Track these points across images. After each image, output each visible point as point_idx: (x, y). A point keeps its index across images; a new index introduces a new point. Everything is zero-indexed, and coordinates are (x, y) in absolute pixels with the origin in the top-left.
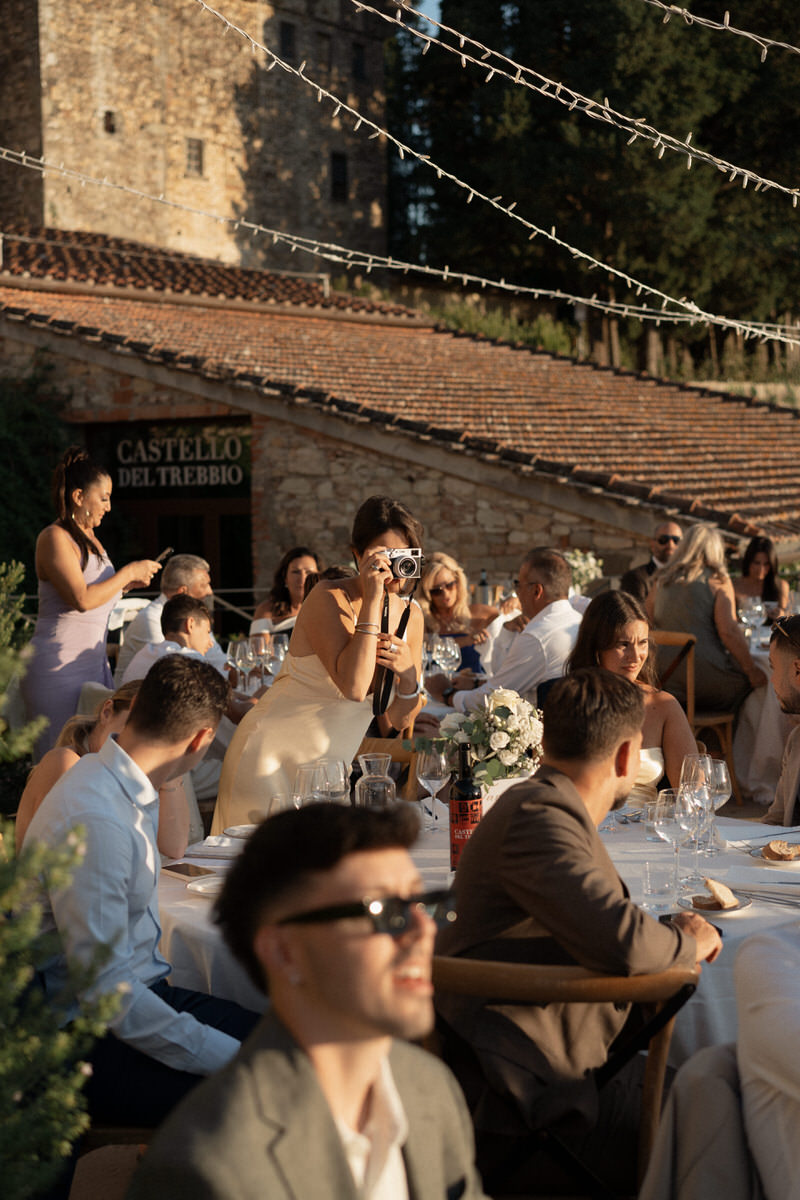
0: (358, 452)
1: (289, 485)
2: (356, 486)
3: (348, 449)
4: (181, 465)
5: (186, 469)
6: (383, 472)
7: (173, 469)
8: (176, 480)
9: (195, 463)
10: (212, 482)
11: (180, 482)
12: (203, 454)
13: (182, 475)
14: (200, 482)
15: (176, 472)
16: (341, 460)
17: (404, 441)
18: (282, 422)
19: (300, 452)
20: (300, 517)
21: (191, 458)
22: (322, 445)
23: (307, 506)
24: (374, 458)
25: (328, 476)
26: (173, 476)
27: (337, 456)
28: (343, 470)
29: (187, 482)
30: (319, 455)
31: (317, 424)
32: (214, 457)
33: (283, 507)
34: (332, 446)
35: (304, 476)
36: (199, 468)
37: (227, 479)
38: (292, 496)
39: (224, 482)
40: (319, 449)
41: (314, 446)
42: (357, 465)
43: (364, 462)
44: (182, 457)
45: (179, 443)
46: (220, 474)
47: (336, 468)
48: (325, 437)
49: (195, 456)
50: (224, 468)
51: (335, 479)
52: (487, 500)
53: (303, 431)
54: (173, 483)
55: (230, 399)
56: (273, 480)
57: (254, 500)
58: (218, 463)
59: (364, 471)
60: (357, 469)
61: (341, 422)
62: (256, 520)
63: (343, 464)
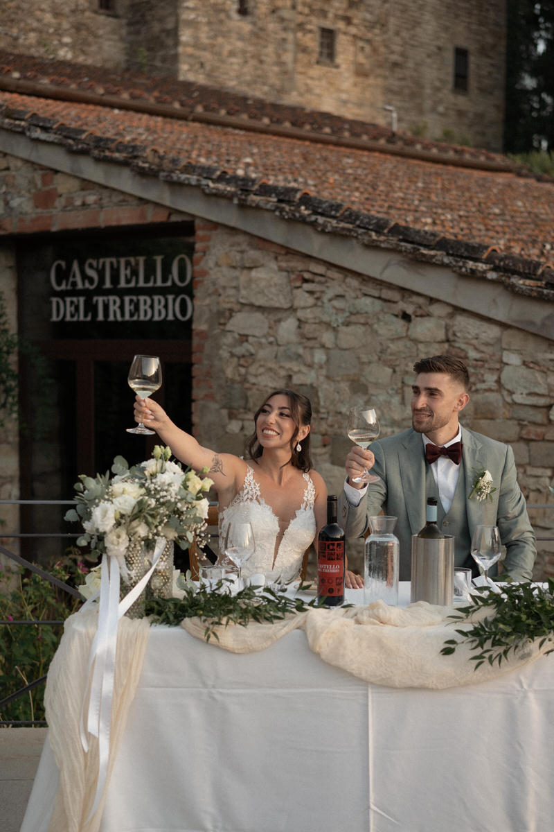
0: (333, 274)
1: (241, 322)
2: (328, 325)
3: (320, 269)
4: (122, 293)
5: (127, 299)
6: (366, 304)
7: (111, 298)
8: (115, 313)
9: (138, 291)
10: (156, 318)
11: (119, 318)
12: (147, 280)
13: (122, 308)
14: (142, 318)
15: (115, 302)
16: (307, 286)
17: (395, 258)
18: (233, 230)
19: (254, 273)
20: (252, 370)
21: (132, 284)
22: (284, 264)
23: (262, 354)
24: (354, 283)
25: (292, 309)
26: (112, 308)
27: (306, 281)
28: (310, 300)
29: (127, 317)
30: (279, 278)
31: (277, 233)
32: (159, 283)
33: (232, 355)
34: (298, 265)
35: (261, 309)
36: (142, 298)
37: (174, 315)
38: (244, 338)
39: (171, 317)
40: (281, 269)
41: (274, 265)
42: (330, 294)
43: (339, 291)
44: (123, 284)
45: (118, 262)
46: (166, 307)
47: (302, 298)
48: (289, 252)
49: (137, 282)
50: (170, 298)
51: (300, 314)
52: (519, 352)
53: (261, 242)
54: (111, 318)
55: (166, 198)
56: (220, 314)
57: (196, 341)
58: (163, 291)
59: (338, 304)
60: (330, 300)
61: (309, 230)
62: (196, 370)
63: (311, 293)
